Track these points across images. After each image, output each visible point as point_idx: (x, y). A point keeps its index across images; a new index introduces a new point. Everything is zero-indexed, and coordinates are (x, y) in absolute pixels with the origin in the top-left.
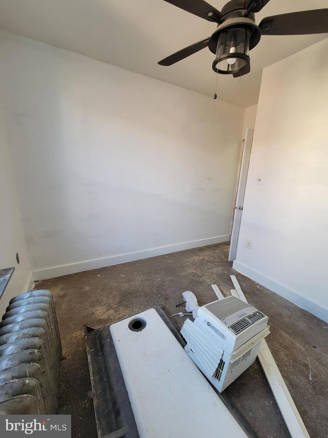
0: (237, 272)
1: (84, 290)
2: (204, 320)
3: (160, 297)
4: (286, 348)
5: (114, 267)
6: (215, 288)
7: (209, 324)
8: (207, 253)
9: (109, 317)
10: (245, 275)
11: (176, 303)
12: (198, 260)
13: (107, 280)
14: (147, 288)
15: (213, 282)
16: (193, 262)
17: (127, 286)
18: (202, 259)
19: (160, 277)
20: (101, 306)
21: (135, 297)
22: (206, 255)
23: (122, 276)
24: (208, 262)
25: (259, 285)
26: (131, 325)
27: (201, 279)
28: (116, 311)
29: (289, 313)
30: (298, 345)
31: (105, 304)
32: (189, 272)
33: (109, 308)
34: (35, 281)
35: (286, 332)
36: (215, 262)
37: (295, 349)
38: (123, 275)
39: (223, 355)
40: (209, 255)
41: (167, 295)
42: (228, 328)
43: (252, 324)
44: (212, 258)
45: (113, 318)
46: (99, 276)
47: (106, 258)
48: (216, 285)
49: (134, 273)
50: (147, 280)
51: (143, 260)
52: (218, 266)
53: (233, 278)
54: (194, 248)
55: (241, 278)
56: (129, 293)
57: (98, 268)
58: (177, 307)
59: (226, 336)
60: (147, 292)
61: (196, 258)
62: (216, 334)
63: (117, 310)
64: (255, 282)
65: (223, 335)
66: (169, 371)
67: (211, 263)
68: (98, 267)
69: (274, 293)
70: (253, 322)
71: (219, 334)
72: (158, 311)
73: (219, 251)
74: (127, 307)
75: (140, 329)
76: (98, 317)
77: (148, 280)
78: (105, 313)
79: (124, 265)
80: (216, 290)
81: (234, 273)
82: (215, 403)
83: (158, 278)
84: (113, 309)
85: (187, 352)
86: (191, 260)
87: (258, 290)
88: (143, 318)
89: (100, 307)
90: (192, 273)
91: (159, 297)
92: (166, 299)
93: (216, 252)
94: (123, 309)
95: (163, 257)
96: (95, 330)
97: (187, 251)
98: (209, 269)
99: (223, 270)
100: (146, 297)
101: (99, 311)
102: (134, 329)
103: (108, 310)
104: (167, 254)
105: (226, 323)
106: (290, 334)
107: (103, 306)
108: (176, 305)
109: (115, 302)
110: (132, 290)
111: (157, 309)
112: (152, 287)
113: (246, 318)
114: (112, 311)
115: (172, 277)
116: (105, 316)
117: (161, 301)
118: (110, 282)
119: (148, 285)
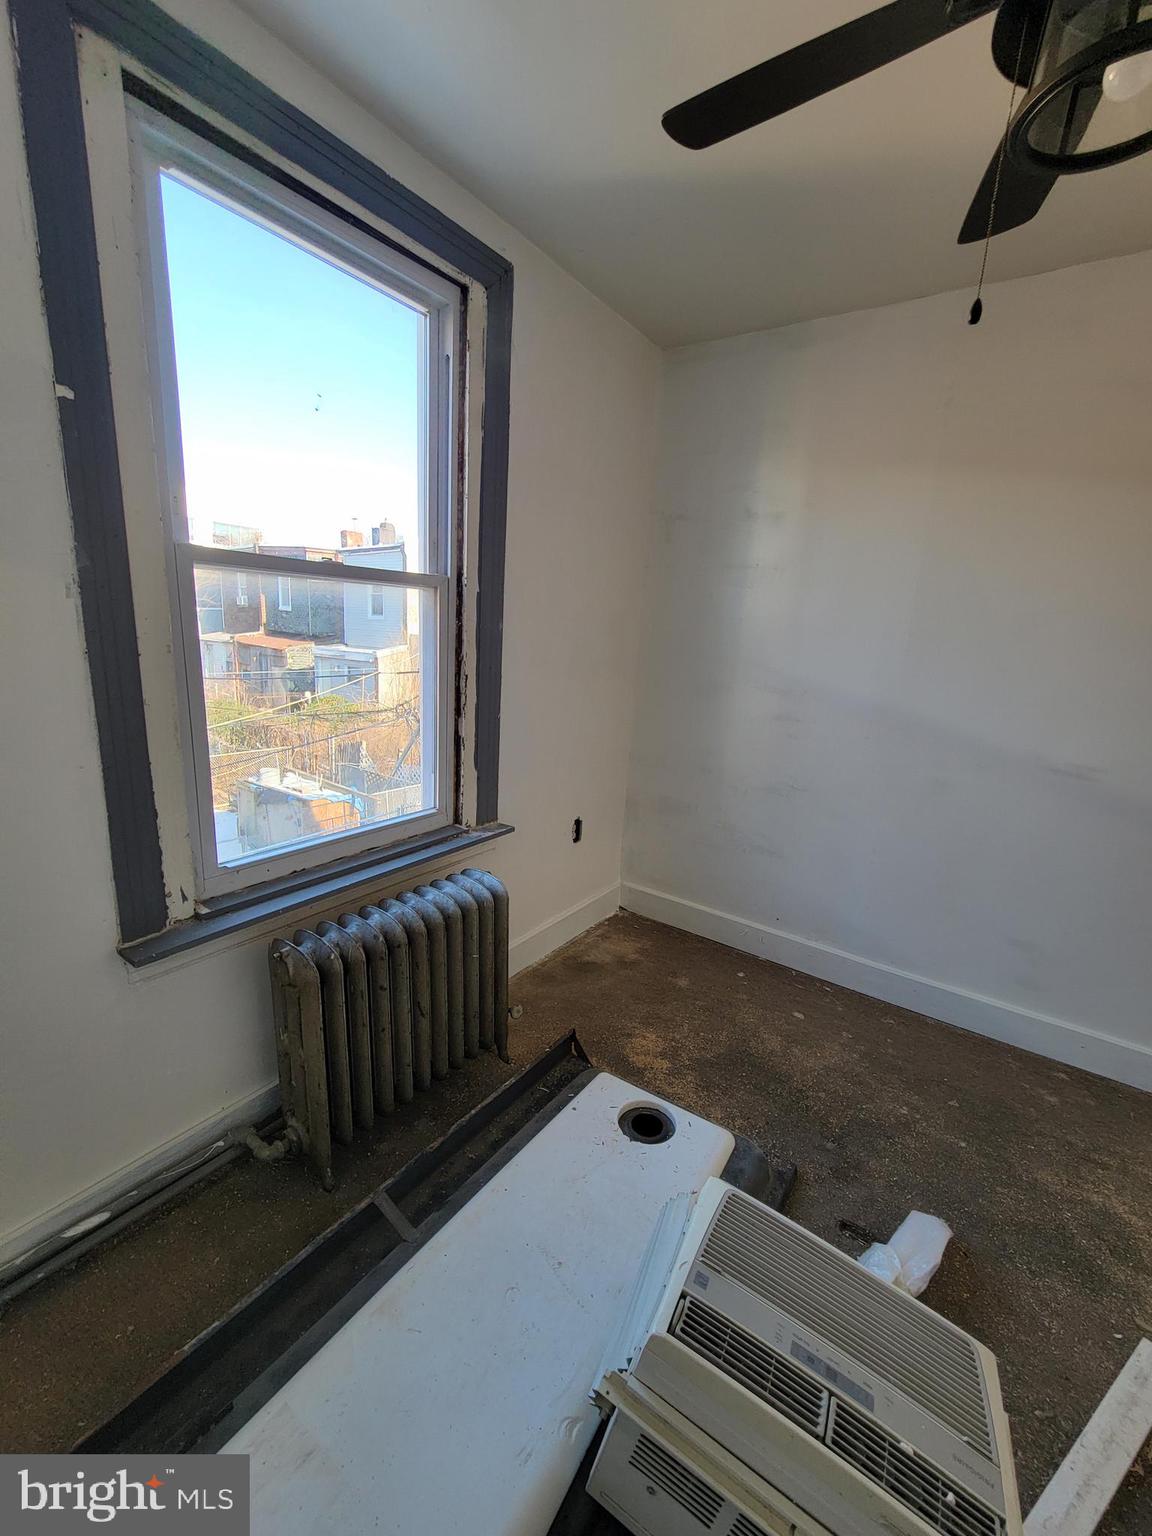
1: (674, 980)
3: (828, 1150)
5: (807, 980)
9: (647, 1069)
13: (744, 996)
14: (822, 1095)
17: (774, 1043)
19: (914, 1109)
20: (657, 1037)
21: (755, 1085)
23: (796, 1014)
26: (637, 1113)
28: (673, 1073)
31: (673, 1040)
33: (671, 1054)
34: (620, 907)
38: (800, 1016)
41: (857, 1168)
42: (685, 1294)
43: (820, 1439)
45: (648, 1077)
46: (741, 974)
49: (845, 1033)
50: (856, 1079)
51: (928, 1020)
56: (754, 1065)
57: (763, 957)
58: (843, 1225)
60: (807, 1106)
63: (678, 1073)
68: (764, 954)
70: (840, 1446)
75: (638, 1135)
76: (627, 1049)
77: (860, 1083)
78: (649, 1054)
84: (673, 1064)
88: (678, 1127)
89: (655, 1036)
92: (841, 1175)
94: (691, 1082)
101: (644, 1041)
102: (628, 1125)
103: (663, 1055)
104: (1076, 1069)
107: (665, 1039)
108: (847, 1217)
109: (696, 1055)
110: (772, 1066)
111: (745, 1151)
112: (842, 1108)
113: (825, 1395)
114: (666, 1064)
115: (963, 1145)
116: (639, 1061)
117: (812, 1162)
118: (745, 1007)
119: (835, 1092)
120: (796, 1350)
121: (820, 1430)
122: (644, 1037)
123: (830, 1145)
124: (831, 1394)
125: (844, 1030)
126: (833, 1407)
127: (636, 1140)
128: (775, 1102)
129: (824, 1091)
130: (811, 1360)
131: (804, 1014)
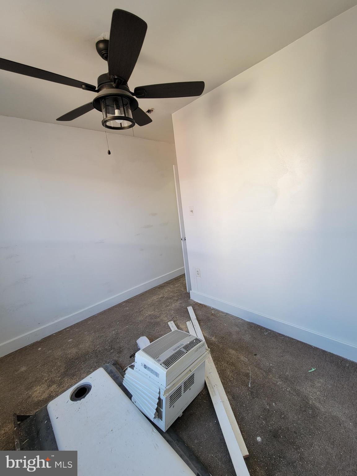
0: (195, 302)
1: (19, 372)
2: (142, 363)
4: (233, 364)
5: (60, 333)
6: (171, 325)
7: (145, 367)
8: (167, 289)
9: (50, 394)
10: (202, 303)
11: (131, 353)
12: (157, 300)
13: (50, 351)
14: (98, 346)
15: (170, 319)
16: (152, 303)
17: (74, 351)
18: (161, 298)
19: (114, 330)
20: (40, 385)
21: (83, 361)
22: (166, 292)
23: (69, 341)
24: (167, 298)
25: (214, 309)
26: (74, 395)
27: (158, 320)
29: (238, 329)
30: (242, 358)
31: (46, 381)
32: (147, 315)
33: (51, 383)
35: (233, 349)
36: (174, 296)
37: (240, 362)
38: (71, 340)
39: (159, 393)
40: (168, 291)
41: (120, 348)
42: (161, 365)
43: (186, 353)
44: (171, 294)
45: (55, 394)
46: (40, 349)
47: (47, 325)
48: (172, 322)
49: (85, 333)
50: (99, 337)
52: (177, 300)
53: (190, 309)
54: (154, 288)
55: (198, 307)
56: (77, 359)
58: (131, 357)
59: (159, 373)
60: (99, 351)
61: (155, 298)
62: (152, 374)
63: (61, 383)
64: (210, 308)
65: (157, 373)
66: (112, 430)
67: (171, 298)
68: (39, 339)
69: (227, 314)
70: (188, 350)
71: (154, 373)
72: (106, 369)
73: (179, 284)
74: (73, 376)
75: (84, 396)
76: (36, 400)
77: (101, 337)
78: (45, 391)
79: (71, 327)
80: (172, 326)
81: (191, 304)
82: (157, 445)
83: (112, 331)
84: (56, 384)
85: (134, 403)
86: (150, 301)
87: (212, 315)
88: (88, 382)
89: (39, 387)
90: (150, 315)
91: (112, 353)
92: (120, 352)
93: (176, 286)
94: (68, 380)
95: (120, 305)
96: (31, 416)
97: (146, 292)
98: (167, 306)
99: (181, 303)
100: (97, 356)
101: (38, 392)
102: (77, 398)
103: (49, 386)
104: (125, 301)
105: (159, 361)
106: (236, 350)
107: (43, 384)
108: (130, 355)
109: (59, 375)
110: (81, 354)
111: (106, 367)
112: (105, 344)
113: (181, 349)
114: (54, 386)
115: (127, 326)
116: (45, 396)
117: (113, 357)
118: (54, 353)
119: (99, 343)
120: (174, 350)
121: (185, 352)
122: (36, 391)
123: (112, 351)
124: (181, 348)
125: (84, 332)
126: (183, 349)
127: (85, 397)
128: (92, 358)
129: (97, 345)
130: (176, 349)
131: (71, 339)
